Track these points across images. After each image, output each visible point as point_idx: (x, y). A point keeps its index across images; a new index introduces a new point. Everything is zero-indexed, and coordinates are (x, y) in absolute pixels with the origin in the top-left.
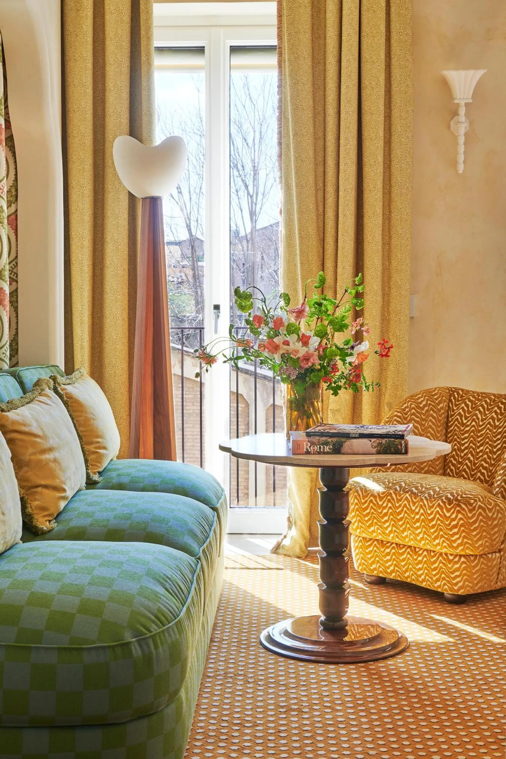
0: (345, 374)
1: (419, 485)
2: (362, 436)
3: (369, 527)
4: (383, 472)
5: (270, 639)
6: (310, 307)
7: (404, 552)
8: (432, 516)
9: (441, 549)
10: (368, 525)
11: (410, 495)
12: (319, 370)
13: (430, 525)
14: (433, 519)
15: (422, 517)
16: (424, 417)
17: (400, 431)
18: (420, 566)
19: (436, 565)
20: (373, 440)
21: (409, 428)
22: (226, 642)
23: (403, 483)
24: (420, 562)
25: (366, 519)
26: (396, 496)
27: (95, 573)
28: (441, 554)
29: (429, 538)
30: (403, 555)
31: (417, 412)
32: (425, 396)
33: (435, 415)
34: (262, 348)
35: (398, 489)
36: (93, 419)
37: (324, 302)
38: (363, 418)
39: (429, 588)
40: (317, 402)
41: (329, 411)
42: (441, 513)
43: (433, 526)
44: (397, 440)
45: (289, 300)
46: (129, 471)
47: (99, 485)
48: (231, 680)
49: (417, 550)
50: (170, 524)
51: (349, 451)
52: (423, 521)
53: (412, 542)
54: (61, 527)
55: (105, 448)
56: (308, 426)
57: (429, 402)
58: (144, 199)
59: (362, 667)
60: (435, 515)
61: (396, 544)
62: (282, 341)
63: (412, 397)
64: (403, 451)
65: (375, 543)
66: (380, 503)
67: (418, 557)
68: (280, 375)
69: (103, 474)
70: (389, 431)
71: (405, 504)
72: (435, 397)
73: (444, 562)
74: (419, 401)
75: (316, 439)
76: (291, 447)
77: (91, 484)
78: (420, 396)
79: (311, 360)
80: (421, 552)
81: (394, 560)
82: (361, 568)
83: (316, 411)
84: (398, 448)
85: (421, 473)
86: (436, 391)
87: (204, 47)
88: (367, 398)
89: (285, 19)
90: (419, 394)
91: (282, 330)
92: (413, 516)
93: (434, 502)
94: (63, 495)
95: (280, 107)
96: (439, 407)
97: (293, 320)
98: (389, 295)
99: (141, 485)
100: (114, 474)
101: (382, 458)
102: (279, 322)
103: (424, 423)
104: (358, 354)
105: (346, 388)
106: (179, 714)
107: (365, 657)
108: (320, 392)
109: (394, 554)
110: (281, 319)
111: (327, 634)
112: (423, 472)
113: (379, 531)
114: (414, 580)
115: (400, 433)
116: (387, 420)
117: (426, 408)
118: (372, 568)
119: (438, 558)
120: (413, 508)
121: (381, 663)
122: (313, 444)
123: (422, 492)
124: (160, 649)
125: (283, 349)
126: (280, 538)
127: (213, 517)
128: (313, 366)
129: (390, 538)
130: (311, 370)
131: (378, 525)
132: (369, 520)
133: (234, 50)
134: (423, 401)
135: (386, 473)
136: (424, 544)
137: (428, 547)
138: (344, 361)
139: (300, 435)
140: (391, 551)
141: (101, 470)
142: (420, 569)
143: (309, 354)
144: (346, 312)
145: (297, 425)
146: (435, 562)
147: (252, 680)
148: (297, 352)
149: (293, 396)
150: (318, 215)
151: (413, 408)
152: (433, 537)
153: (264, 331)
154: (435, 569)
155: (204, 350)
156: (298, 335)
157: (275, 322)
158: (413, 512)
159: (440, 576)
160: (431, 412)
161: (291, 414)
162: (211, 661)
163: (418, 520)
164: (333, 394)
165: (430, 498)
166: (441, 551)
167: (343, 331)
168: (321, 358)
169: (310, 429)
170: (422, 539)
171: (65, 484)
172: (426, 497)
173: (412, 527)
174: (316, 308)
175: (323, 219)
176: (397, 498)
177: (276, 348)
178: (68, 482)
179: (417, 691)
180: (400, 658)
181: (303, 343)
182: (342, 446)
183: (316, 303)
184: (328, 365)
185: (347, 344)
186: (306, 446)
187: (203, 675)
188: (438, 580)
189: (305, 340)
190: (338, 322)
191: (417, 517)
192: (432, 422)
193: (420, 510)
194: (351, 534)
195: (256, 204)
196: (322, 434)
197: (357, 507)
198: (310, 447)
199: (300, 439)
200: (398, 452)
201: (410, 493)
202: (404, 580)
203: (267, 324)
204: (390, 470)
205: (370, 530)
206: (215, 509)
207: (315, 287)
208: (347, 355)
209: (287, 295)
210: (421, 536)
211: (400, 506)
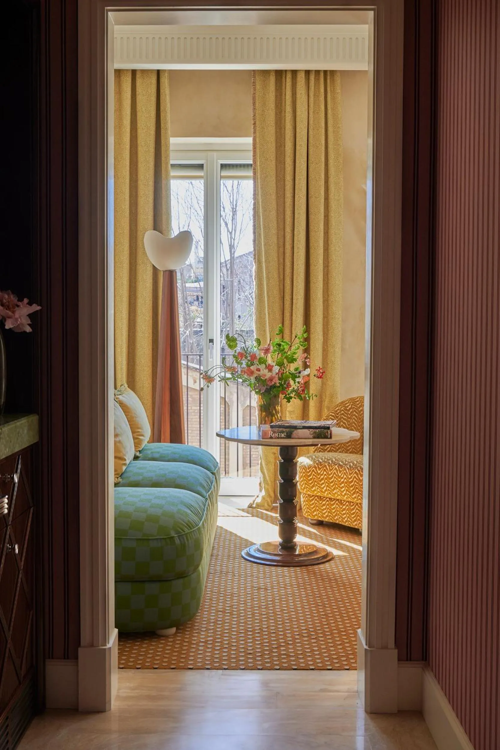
0: (295, 389)
1: (344, 460)
2: (304, 428)
3: (312, 487)
4: (322, 452)
5: (249, 554)
6: (274, 347)
7: (334, 503)
8: (351, 479)
9: (357, 500)
10: (311, 486)
11: (338, 466)
12: (279, 387)
13: (350, 485)
14: (352, 481)
15: (345, 480)
16: (349, 416)
17: (328, 425)
18: (344, 512)
19: (354, 511)
20: (311, 430)
21: (334, 423)
22: (220, 556)
23: (334, 459)
24: (344, 510)
25: (310, 482)
26: (329, 467)
27: (153, 502)
28: (357, 504)
29: (349, 494)
30: (334, 505)
31: (345, 413)
32: (351, 402)
33: (357, 415)
34: (243, 373)
35: (331, 463)
36: (136, 417)
37: (282, 343)
38: (310, 417)
39: (350, 526)
40: (278, 407)
41: (287, 411)
42: (357, 477)
43: (352, 486)
44: (325, 430)
45: (260, 342)
46: (158, 450)
47: (140, 459)
48: (224, 575)
49: (343, 502)
50: (189, 480)
51: (296, 437)
52: (346, 483)
53: (339, 497)
54: (124, 481)
55: (143, 435)
56: (272, 422)
57: (353, 406)
58: (165, 272)
59: (304, 568)
60: (353, 479)
61: (329, 498)
62: (255, 369)
63: (342, 402)
64: (329, 437)
65: (316, 498)
66: (319, 472)
67: (343, 506)
68: (255, 389)
69: (142, 452)
70: (321, 425)
71: (335, 472)
72: (358, 403)
73: (359, 509)
74: (346, 406)
75: (276, 430)
76: (261, 435)
77: (136, 458)
78: (347, 402)
79: (274, 380)
80: (344, 503)
81: (328, 508)
82: (306, 514)
83: (277, 412)
84: (326, 435)
85: (347, 453)
86: (358, 399)
87: (203, 164)
88: (312, 404)
89: (258, 151)
90: (347, 401)
91: (256, 362)
92: (339, 480)
93: (353, 471)
94: (125, 462)
95: (254, 209)
96: (359, 410)
97: (262, 355)
98: (327, 335)
99: (167, 459)
100: (149, 452)
101: (316, 441)
102: (254, 357)
103: (349, 420)
104: (303, 377)
105: (295, 398)
106: (198, 580)
107: (306, 563)
108: (280, 400)
109: (328, 505)
110: (255, 355)
111: (283, 550)
112: (349, 452)
113: (318, 490)
114: (340, 521)
115: (327, 426)
116: (325, 418)
117: (351, 410)
118: (314, 514)
119: (355, 506)
120: (340, 475)
121: (316, 566)
122: (274, 432)
123: (346, 465)
124: (190, 541)
125: (256, 374)
126: (253, 498)
127: (213, 478)
128: (275, 384)
129: (325, 494)
130: (274, 387)
131: (318, 486)
132: (312, 483)
133: (223, 166)
134: (349, 405)
135: (324, 453)
136: (347, 498)
137: (349, 499)
138: (294, 381)
139: (267, 427)
140: (326, 502)
141: (141, 449)
142: (344, 514)
143: (272, 377)
144: (296, 350)
145: (265, 421)
146: (353, 509)
147: (237, 575)
148: (265, 375)
149: (262, 403)
150: (279, 281)
151: (343, 410)
152: (352, 493)
153: (244, 363)
154: (353, 514)
155: (206, 373)
156: (266, 365)
157: (251, 356)
158: (339, 477)
159: (357, 518)
160: (355, 413)
161: (261, 414)
162: (212, 566)
163: (343, 482)
164: (287, 402)
165: (351, 468)
166: (357, 502)
167: (294, 363)
168: (280, 379)
169: (273, 423)
170: (345, 494)
171: (126, 456)
172: (348, 467)
173: (339, 487)
174: (277, 347)
175: (283, 284)
176: (330, 469)
177: (252, 373)
178: (127, 455)
179: (336, 580)
180: (327, 564)
181: (268, 370)
182: (292, 433)
183: (277, 344)
184: (285, 383)
185: (296, 371)
186: (270, 433)
187: (208, 573)
188: (355, 521)
189: (270, 368)
190: (290, 357)
191: (342, 480)
192: (355, 419)
193: (344, 476)
194: (300, 493)
195: (234, 240)
196: (280, 427)
197: (304, 474)
198: (272, 434)
199: (267, 429)
200: (326, 437)
201: (338, 465)
202: (334, 522)
203: (246, 358)
204: (327, 451)
205: (313, 490)
206: (213, 473)
207: (277, 334)
208: (296, 377)
209: (259, 340)
210: (345, 492)
211: (331, 473)
